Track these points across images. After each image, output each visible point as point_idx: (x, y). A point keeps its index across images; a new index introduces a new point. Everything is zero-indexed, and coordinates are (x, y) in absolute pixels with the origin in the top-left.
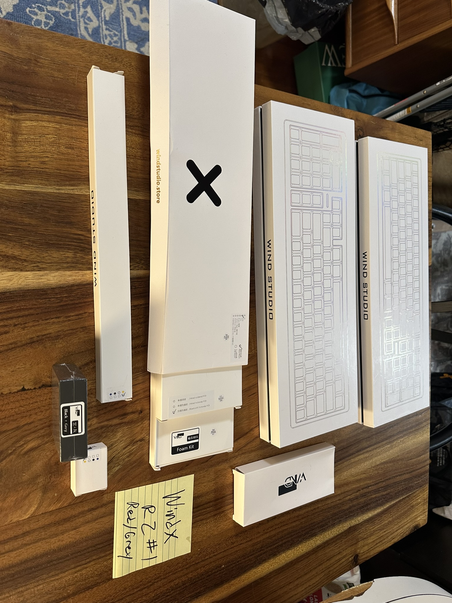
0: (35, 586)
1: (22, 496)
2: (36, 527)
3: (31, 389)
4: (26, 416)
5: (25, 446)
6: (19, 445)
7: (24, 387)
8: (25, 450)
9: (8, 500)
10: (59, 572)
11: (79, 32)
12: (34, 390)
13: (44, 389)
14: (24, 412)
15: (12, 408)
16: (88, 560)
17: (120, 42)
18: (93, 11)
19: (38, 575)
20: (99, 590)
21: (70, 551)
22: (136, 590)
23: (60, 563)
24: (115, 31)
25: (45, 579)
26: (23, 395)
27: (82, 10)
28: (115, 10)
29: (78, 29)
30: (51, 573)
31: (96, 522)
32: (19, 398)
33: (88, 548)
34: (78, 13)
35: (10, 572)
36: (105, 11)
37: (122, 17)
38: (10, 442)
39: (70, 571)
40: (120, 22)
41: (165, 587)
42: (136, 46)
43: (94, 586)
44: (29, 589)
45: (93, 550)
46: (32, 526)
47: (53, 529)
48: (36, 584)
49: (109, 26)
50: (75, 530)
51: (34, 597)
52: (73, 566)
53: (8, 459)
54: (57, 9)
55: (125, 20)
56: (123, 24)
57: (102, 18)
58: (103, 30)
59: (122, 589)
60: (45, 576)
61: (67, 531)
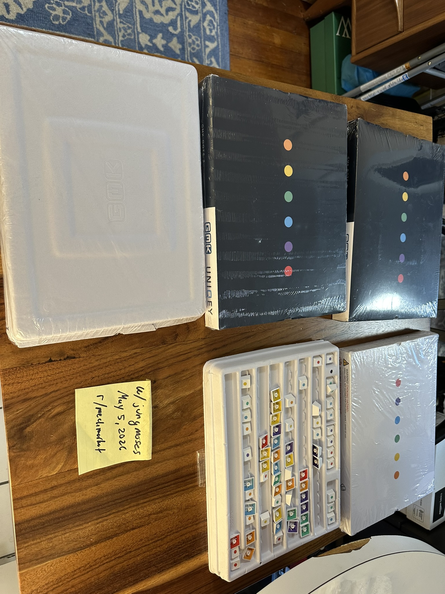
0: (63, 534)
1: (51, 454)
2: (62, 482)
3: (57, 361)
4: (53, 385)
5: (53, 411)
6: (48, 410)
7: (51, 359)
8: (52, 414)
9: (39, 457)
10: (83, 522)
11: (95, 26)
12: (60, 361)
13: (68, 360)
14: (51, 381)
15: (40, 377)
16: (109, 513)
17: (133, 34)
18: (108, 5)
19: (65, 525)
20: (118, 540)
21: (92, 504)
22: (151, 542)
23: (84, 514)
24: (128, 24)
25: (70, 528)
26: (50, 366)
27: (97, 4)
28: (129, 3)
29: (94, 24)
30: (76, 523)
31: (115, 479)
32: (47, 368)
33: (109, 502)
34: (94, 8)
35: (41, 521)
36: (119, 4)
37: (136, 10)
38: (40, 407)
39: (93, 522)
40: (133, 14)
41: (177, 540)
42: (148, 38)
43: (114, 536)
44: (57, 536)
45: (113, 505)
46: (59, 481)
47: (78, 484)
48: (63, 532)
49: (123, 20)
50: (96, 487)
51: (62, 543)
52: (95, 518)
53: (38, 422)
54: (74, 4)
55: (137, 13)
56: (136, 17)
57: (116, 12)
58: (117, 24)
59: (138, 540)
60: (71, 526)
61: (90, 486)
